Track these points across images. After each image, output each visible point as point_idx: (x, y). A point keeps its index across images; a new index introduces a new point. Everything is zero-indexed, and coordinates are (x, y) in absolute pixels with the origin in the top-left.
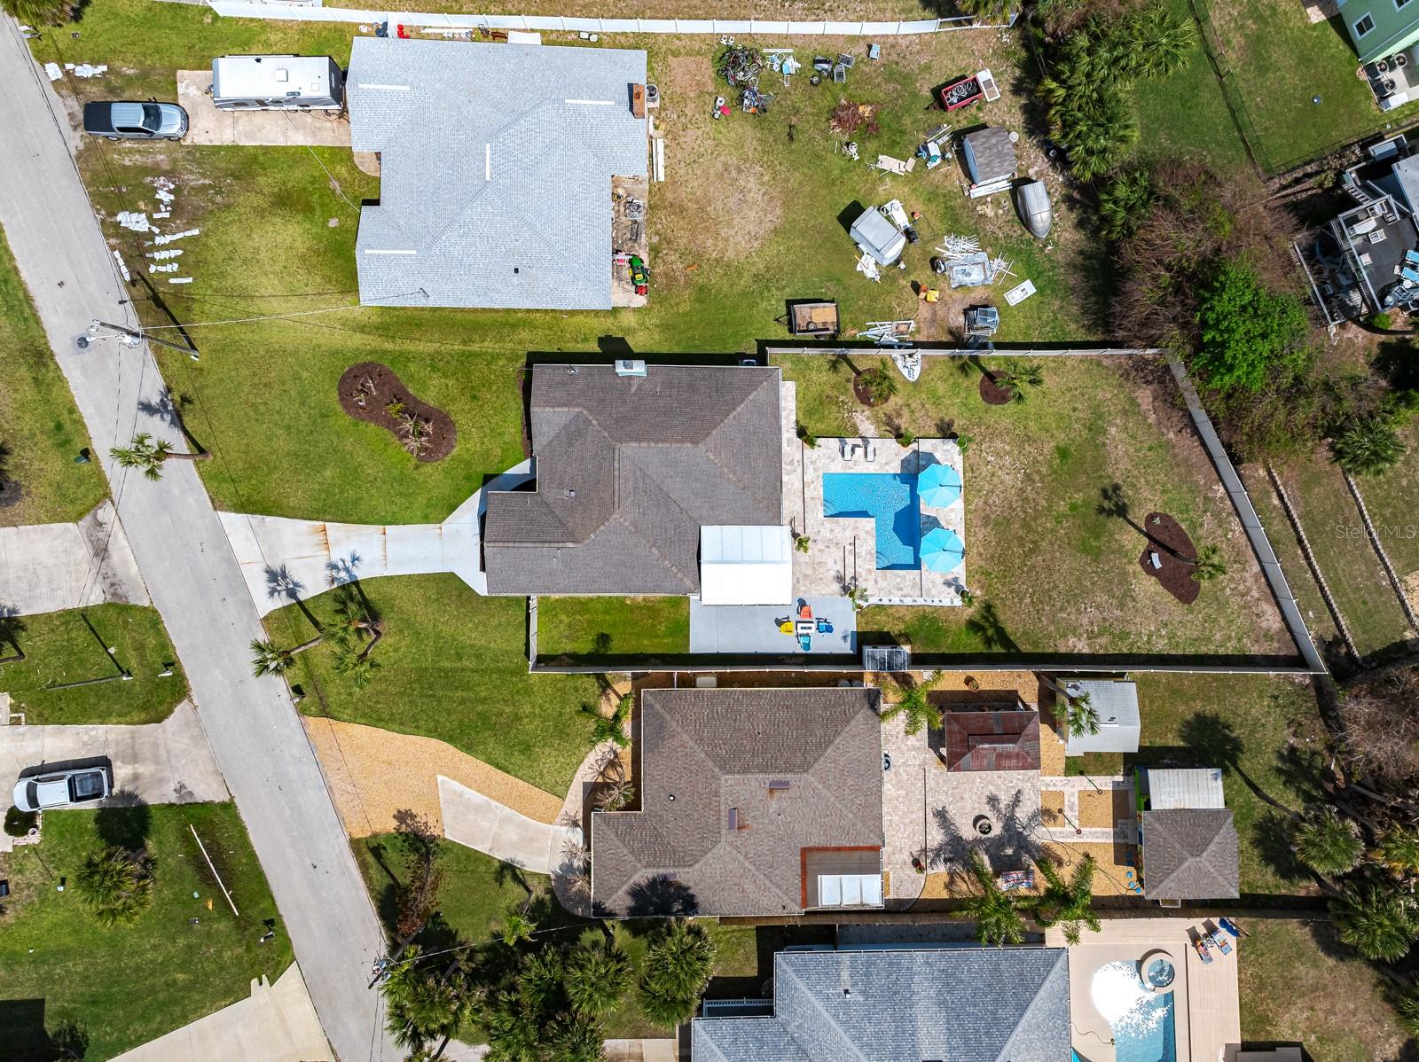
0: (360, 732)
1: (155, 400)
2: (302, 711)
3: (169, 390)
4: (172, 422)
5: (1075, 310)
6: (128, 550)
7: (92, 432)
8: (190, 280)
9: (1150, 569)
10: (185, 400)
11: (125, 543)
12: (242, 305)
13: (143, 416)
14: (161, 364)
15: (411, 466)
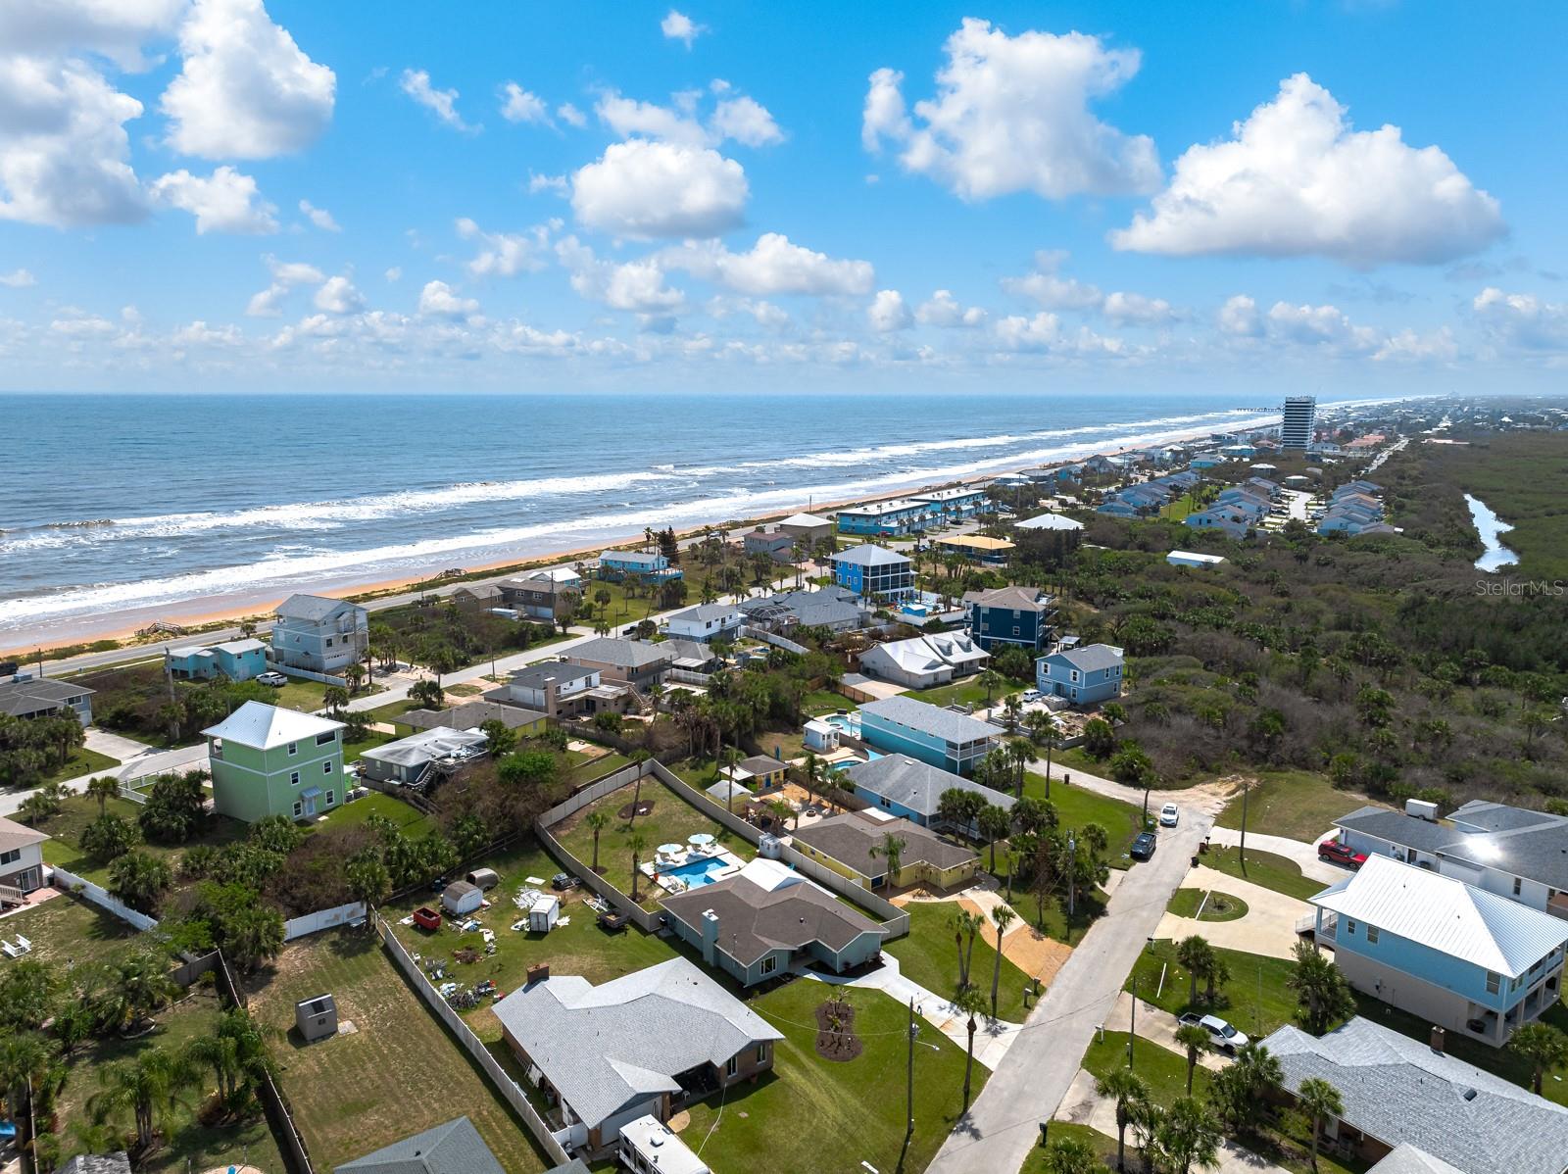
0: (1022, 967)
1: (965, 1134)
2: (1044, 990)
3: (951, 1131)
4: (969, 1118)
5: (532, 863)
6: (1069, 1093)
7: (1027, 1152)
8: (865, 1163)
9: (648, 813)
10: (947, 1120)
11: (1066, 1097)
12: (852, 1128)
13: (983, 1134)
14: (939, 1145)
15: (863, 1012)
